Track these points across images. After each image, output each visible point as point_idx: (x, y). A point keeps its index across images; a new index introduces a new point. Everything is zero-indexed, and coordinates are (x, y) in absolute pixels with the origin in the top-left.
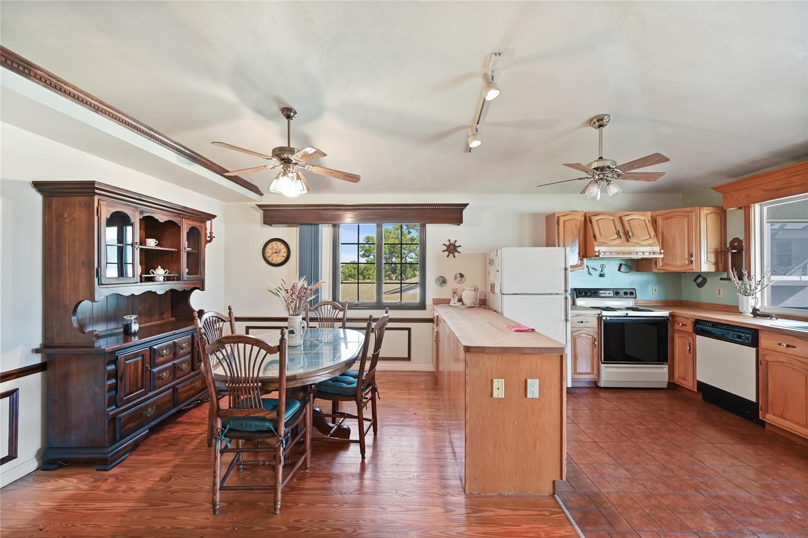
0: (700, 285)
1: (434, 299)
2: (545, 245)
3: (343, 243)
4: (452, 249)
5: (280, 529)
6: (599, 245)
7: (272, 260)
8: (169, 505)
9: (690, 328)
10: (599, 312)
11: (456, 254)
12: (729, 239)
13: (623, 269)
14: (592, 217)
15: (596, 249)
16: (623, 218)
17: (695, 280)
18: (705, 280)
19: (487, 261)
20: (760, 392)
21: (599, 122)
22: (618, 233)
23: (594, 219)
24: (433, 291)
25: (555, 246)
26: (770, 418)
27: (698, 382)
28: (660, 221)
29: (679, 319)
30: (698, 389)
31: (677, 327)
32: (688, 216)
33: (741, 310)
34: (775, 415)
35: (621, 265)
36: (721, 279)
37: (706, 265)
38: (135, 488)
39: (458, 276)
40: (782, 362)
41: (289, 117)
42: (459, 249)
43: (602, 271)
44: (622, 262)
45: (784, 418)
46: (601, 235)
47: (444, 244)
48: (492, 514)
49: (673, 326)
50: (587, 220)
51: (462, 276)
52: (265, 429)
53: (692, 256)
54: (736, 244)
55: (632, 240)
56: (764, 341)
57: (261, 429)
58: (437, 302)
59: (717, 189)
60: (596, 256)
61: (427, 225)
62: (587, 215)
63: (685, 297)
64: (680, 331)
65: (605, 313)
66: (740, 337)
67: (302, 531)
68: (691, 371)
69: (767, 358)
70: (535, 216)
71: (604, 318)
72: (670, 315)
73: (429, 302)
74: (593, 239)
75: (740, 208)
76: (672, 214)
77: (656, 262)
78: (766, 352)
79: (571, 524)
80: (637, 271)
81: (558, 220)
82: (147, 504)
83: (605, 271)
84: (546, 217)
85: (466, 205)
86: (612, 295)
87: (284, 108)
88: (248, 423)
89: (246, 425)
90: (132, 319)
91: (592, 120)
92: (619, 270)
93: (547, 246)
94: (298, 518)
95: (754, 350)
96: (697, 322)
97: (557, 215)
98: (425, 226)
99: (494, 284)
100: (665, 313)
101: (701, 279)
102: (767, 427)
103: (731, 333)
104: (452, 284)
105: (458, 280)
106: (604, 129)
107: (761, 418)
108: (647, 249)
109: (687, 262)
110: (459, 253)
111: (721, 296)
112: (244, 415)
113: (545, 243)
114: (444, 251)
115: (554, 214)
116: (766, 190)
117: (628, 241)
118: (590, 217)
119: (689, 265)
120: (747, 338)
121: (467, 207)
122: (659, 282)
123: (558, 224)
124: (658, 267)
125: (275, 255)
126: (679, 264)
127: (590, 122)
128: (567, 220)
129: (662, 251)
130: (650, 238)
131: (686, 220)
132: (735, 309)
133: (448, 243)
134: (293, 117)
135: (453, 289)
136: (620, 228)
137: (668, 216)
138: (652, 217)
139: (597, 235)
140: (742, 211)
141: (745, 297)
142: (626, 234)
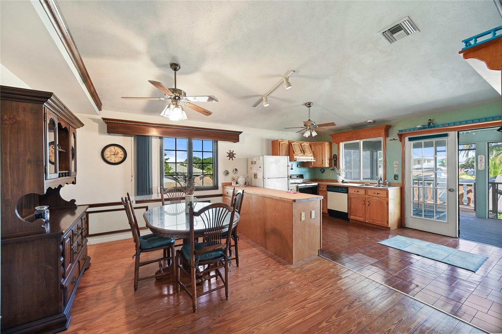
0: (323, 172)
1: (222, 183)
2: (271, 154)
3: (165, 149)
4: (231, 155)
5: (237, 303)
6: (295, 156)
7: (111, 160)
8: (156, 322)
9: (325, 189)
10: (297, 185)
11: (233, 158)
12: (333, 155)
13: (299, 166)
14: (292, 143)
15: (295, 157)
16: (302, 144)
17: (321, 170)
18: (324, 170)
19: (250, 162)
20: (349, 209)
21: (309, 105)
22: (301, 151)
23: (293, 144)
24: (222, 179)
25: (278, 155)
26: (352, 217)
27: (328, 209)
28: (312, 146)
29: (321, 186)
30: (328, 212)
31: (320, 189)
32: (321, 145)
33: (338, 181)
34: (353, 216)
35: (298, 164)
36: (331, 170)
37: (327, 165)
38: (114, 326)
39: (235, 170)
40: (355, 197)
41: (175, 70)
42: (235, 156)
43: (292, 167)
44: (298, 163)
45: (356, 216)
46: (296, 151)
47: (227, 153)
48: (308, 267)
49: (319, 188)
50: (290, 144)
51: (236, 170)
52: (219, 255)
53: (323, 161)
54: (335, 157)
55: (306, 154)
56: (350, 191)
57: (217, 256)
58: (225, 185)
59: (330, 135)
60: (295, 160)
61: (218, 141)
62: (290, 142)
63: (317, 178)
64: (321, 190)
65: (299, 185)
66: (343, 190)
67: (249, 299)
68: (325, 205)
69: (351, 197)
70: (268, 140)
71: (299, 187)
72: (318, 184)
73: (220, 185)
74: (293, 153)
75: (337, 143)
76: (317, 144)
77: (311, 163)
78: (350, 195)
79: (331, 261)
80: (303, 167)
81: (279, 143)
82: (139, 328)
83: (293, 167)
84: (272, 141)
85: (241, 132)
86: (296, 177)
87: (173, 64)
88: (210, 254)
89: (209, 255)
90: (45, 209)
91: (306, 103)
92: (297, 166)
93: (272, 155)
94: (241, 296)
95: (347, 194)
96: (328, 186)
97: (279, 141)
98: (218, 142)
99: (257, 174)
100: (316, 184)
101: (323, 170)
102: (350, 221)
103: (340, 189)
104: (231, 175)
105: (234, 172)
106: (311, 108)
107: (349, 218)
108: (309, 158)
109: (321, 163)
110: (235, 157)
111: (330, 176)
112: (212, 249)
113: (271, 153)
114: (227, 156)
115: (278, 140)
116: (346, 138)
117: (304, 154)
118: (291, 143)
119: (322, 164)
120: (345, 191)
121: (242, 133)
122: (309, 172)
123: (280, 145)
124: (312, 165)
125: (113, 156)
126: (319, 165)
127: (305, 104)
128: (283, 144)
129: (315, 159)
130: (311, 153)
131: (321, 146)
132: (336, 181)
133: (229, 152)
134: (178, 70)
135: (232, 177)
136: (301, 149)
137: (315, 144)
138: (310, 144)
139: (295, 151)
140: (337, 144)
141: (339, 176)
142: (304, 151)
